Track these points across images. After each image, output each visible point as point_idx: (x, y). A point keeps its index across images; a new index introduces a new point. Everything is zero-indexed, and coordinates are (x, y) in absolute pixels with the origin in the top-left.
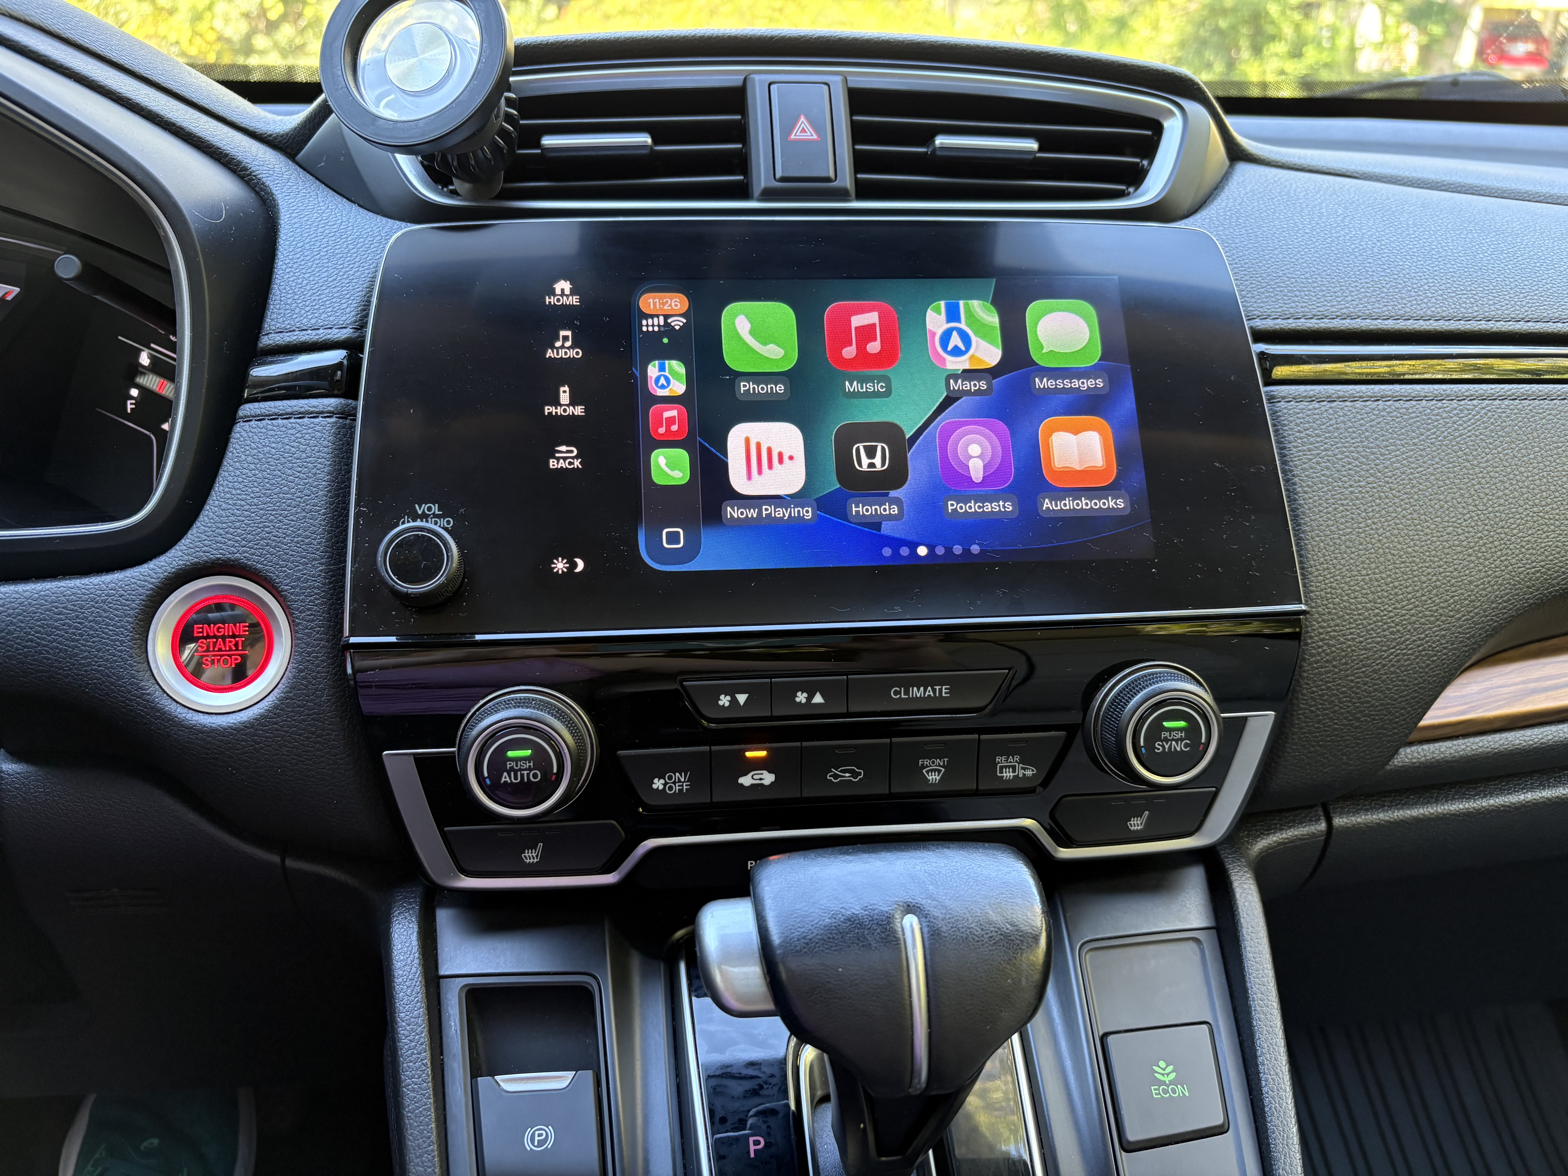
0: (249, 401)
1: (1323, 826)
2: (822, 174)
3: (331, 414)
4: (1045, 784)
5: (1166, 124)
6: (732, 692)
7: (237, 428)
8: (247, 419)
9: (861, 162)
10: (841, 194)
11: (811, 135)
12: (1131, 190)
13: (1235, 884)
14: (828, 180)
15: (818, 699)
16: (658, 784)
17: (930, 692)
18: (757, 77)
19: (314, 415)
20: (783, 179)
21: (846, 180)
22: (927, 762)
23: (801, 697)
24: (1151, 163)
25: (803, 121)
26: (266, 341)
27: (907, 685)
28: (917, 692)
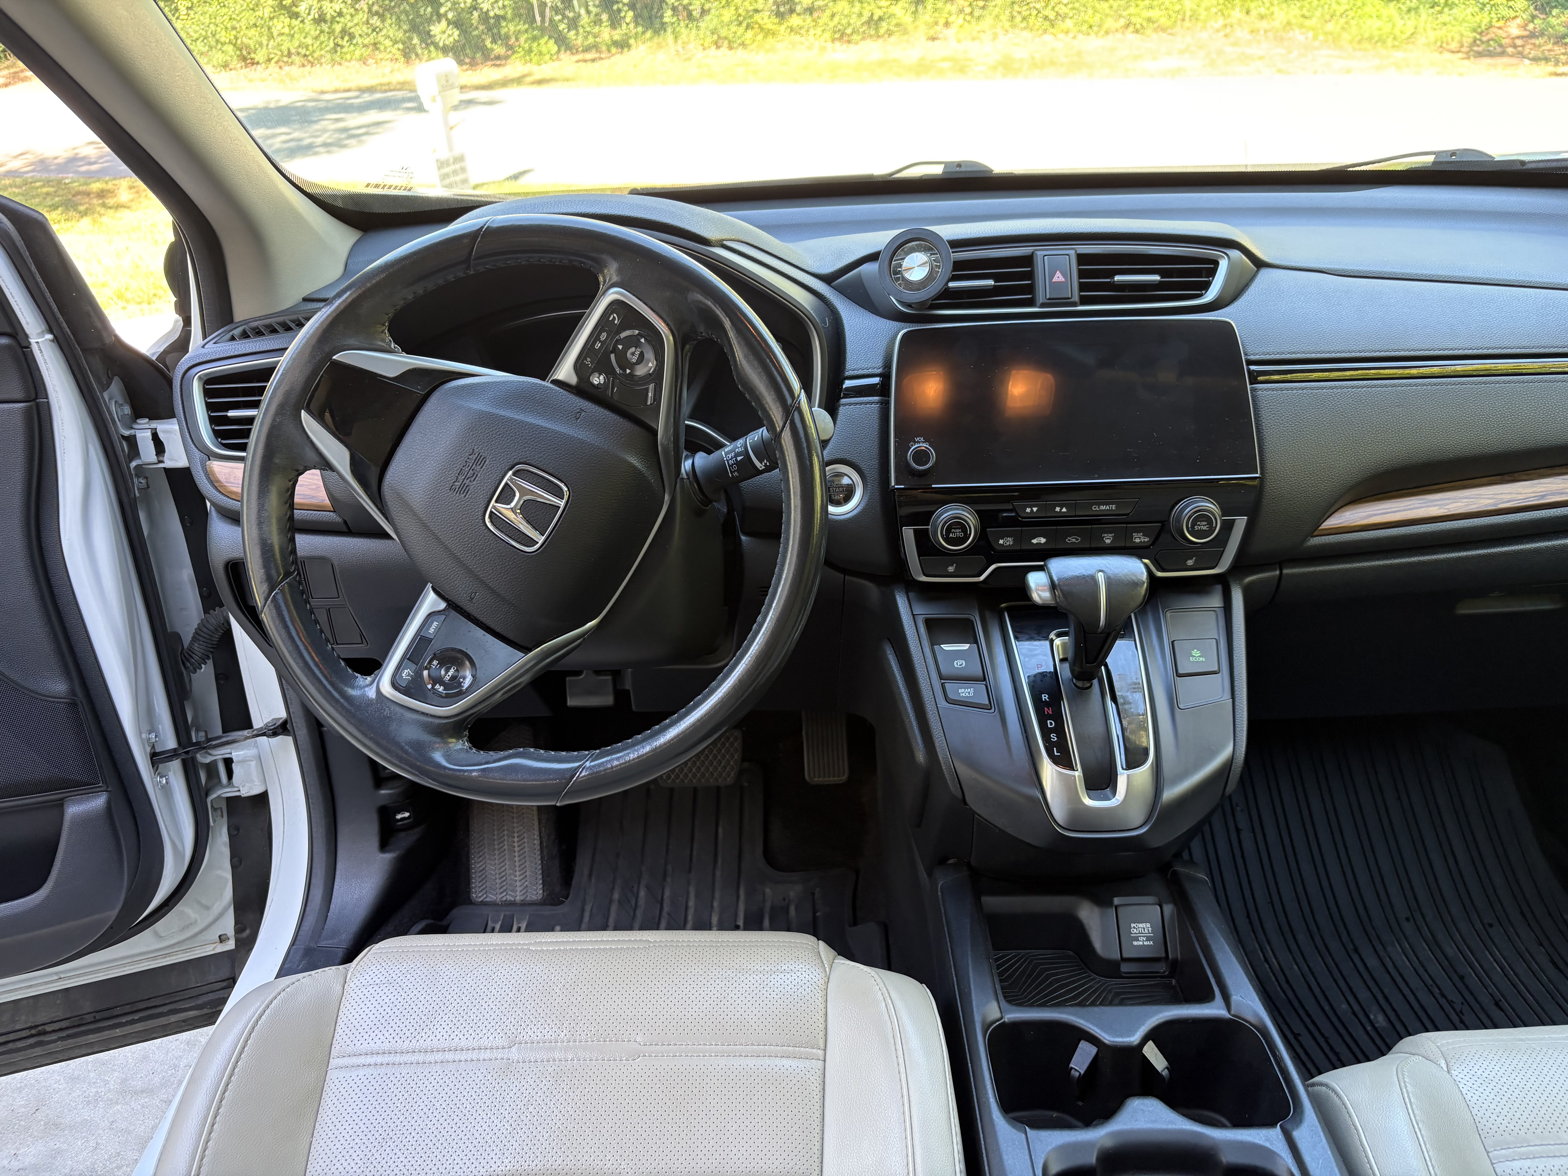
0: (843, 398)
1: (1278, 572)
2: (1067, 296)
3: (877, 403)
4: (1153, 544)
5: (1220, 263)
6: (1031, 507)
7: (841, 408)
8: (845, 405)
9: (1083, 287)
10: (1074, 304)
11: (1062, 279)
12: (1204, 292)
13: (1233, 589)
14: (1069, 298)
15: (1064, 510)
16: (1001, 542)
17: (1108, 507)
18: (1039, 253)
19: (872, 403)
20: (1049, 299)
21: (1076, 298)
22: (1105, 535)
23: (1058, 509)
24: (1213, 279)
25: (1058, 274)
26: (847, 374)
27: (1099, 504)
28: (1103, 508)
